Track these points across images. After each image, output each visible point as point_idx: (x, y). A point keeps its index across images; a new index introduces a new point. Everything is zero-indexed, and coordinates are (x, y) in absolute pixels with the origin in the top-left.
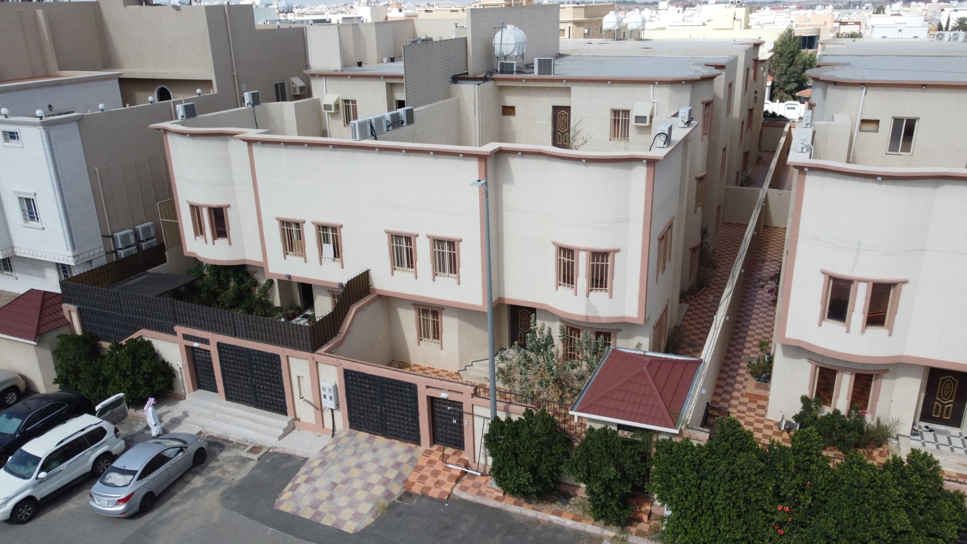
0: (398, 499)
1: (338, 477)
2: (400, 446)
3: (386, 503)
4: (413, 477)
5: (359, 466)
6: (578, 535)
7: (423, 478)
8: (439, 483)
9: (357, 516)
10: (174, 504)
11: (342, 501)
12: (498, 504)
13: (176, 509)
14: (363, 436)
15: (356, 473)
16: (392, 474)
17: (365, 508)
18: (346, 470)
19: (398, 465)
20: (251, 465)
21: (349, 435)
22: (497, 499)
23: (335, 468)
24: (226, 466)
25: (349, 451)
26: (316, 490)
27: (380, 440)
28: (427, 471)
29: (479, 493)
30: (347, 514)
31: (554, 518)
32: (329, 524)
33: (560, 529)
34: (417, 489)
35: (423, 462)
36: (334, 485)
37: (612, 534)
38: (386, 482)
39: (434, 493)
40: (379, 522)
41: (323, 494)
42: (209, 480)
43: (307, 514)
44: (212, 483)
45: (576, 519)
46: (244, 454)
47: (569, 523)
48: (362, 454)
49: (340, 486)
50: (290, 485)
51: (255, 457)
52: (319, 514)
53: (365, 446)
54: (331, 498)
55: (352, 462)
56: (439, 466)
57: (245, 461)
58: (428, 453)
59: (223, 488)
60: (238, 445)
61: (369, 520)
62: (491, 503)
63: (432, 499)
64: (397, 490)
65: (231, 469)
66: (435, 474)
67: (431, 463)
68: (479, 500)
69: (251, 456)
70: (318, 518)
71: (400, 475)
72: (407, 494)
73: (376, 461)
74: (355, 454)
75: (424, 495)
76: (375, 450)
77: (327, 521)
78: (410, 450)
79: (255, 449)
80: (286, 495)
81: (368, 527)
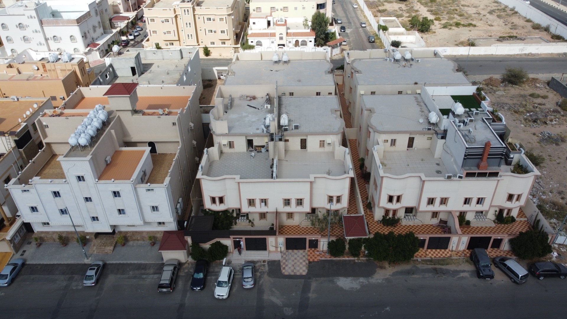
0: (309, 264)
1: (293, 263)
2: (301, 251)
3: (307, 266)
4: (309, 258)
5: (296, 259)
6: (350, 261)
7: (311, 258)
8: (315, 258)
9: (304, 271)
10: (259, 281)
11: (298, 268)
12: (331, 259)
13: (261, 282)
14: (290, 251)
15: (296, 261)
16: (304, 259)
17: (304, 268)
18: (293, 261)
19: (304, 256)
20: (267, 266)
21: (287, 252)
22: (330, 257)
23: (290, 261)
24: (261, 268)
25: (290, 256)
26: (290, 268)
27: (295, 251)
28: (311, 255)
29: (325, 257)
30: (301, 271)
31: (344, 259)
32: (299, 274)
33: (346, 261)
34: (311, 260)
35: (309, 253)
36: (293, 265)
37: (356, 259)
38: (304, 261)
39: (316, 260)
40: (308, 270)
41: (292, 268)
42: (260, 272)
43: (292, 274)
44: (262, 273)
45: (348, 257)
46: (262, 263)
47: (347, 259)
48: (294, 256)
49: (295, 265)
50: (282, 268)
51: (266, 263)
52: (295, 273)
53: (293, 253)
54: (295, 268)
55: (293, 258)
56: (313, 253)
57: (264, 265)
58: (309, 251)
59: (266, 273)
60: (258, 262)
61: (307, 271)
62: (329, 259)
63: (316, 262)
64: (307, 262)
65: (263, 268)
66: (313, 256)
67: (311, 253)
68: (326, 259)
69: (264, 263)
70: (295, 274)
71: (306, 258)
72: (310, 262)
73: (298, 256)
74: (292, 256)
75: (314, 261)
76: (296, 254)
77: (298, 274)
78: (304, 252)
79: (264, 261)
80: (283, 271)
81: (307, 272)
